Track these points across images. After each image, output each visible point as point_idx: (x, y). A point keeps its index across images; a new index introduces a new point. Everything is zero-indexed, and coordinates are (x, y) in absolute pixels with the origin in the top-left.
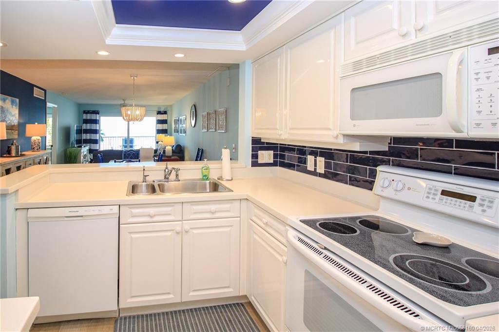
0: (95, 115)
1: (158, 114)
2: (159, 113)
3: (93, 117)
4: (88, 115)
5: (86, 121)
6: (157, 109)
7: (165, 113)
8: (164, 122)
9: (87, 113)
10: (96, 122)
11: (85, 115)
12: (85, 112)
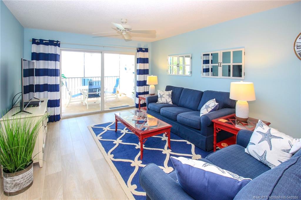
0: (53, 47)
1: (138, 51)
2: (140, 50)
3: (50, 50)
4: (41, 46)
5: (36, 56)
6: (137, 46)
7: (146, 50)
8: (145, 61)
9: (38, 44)
10: (55, 57)
11: (34, 45)
12: (34, 41)
